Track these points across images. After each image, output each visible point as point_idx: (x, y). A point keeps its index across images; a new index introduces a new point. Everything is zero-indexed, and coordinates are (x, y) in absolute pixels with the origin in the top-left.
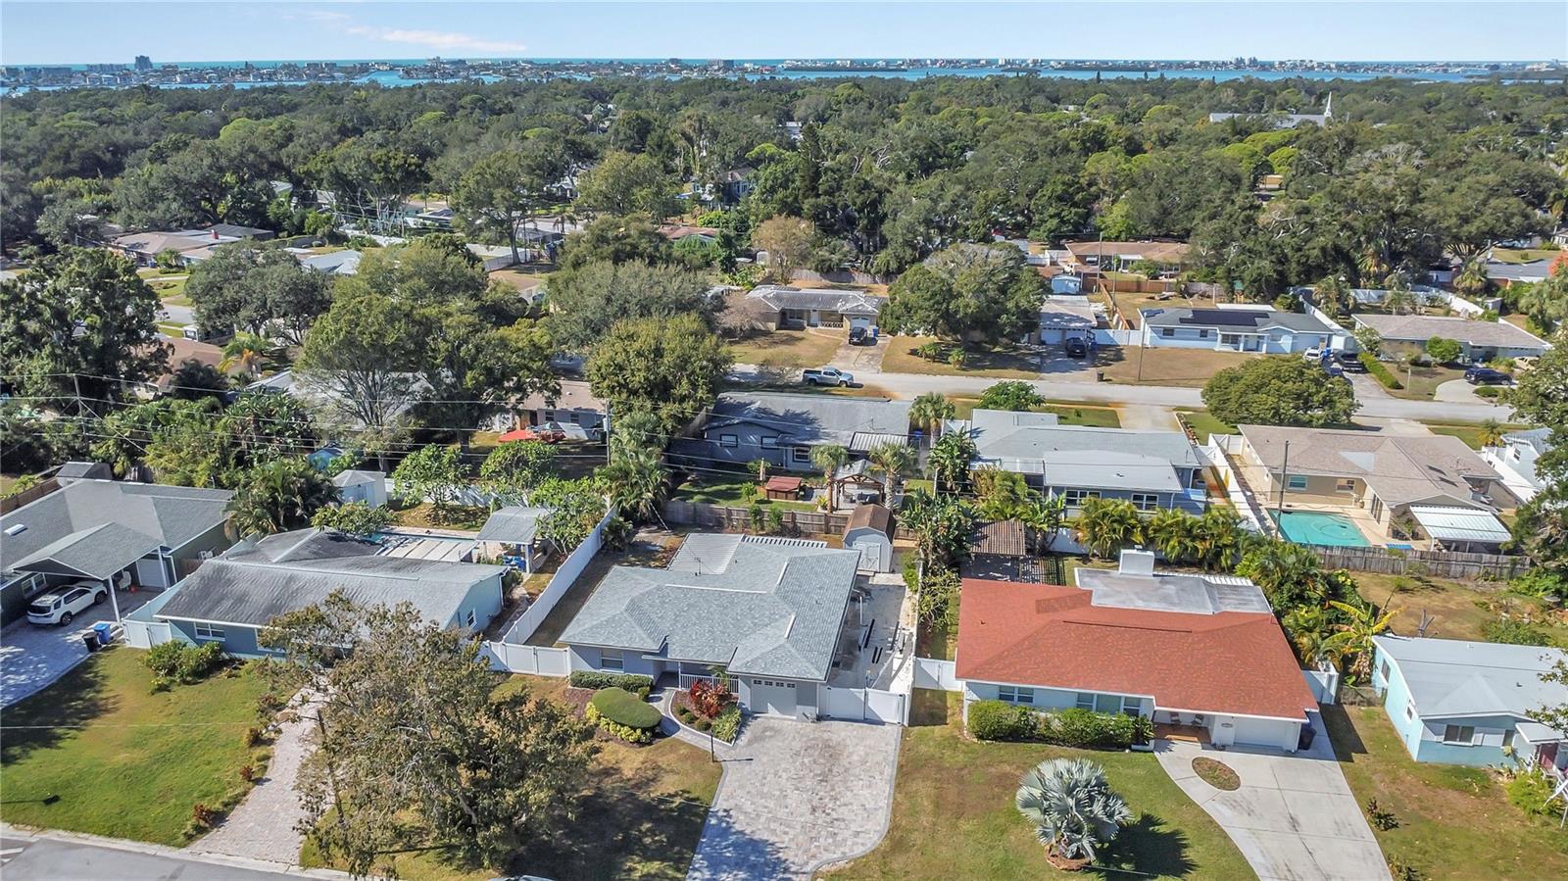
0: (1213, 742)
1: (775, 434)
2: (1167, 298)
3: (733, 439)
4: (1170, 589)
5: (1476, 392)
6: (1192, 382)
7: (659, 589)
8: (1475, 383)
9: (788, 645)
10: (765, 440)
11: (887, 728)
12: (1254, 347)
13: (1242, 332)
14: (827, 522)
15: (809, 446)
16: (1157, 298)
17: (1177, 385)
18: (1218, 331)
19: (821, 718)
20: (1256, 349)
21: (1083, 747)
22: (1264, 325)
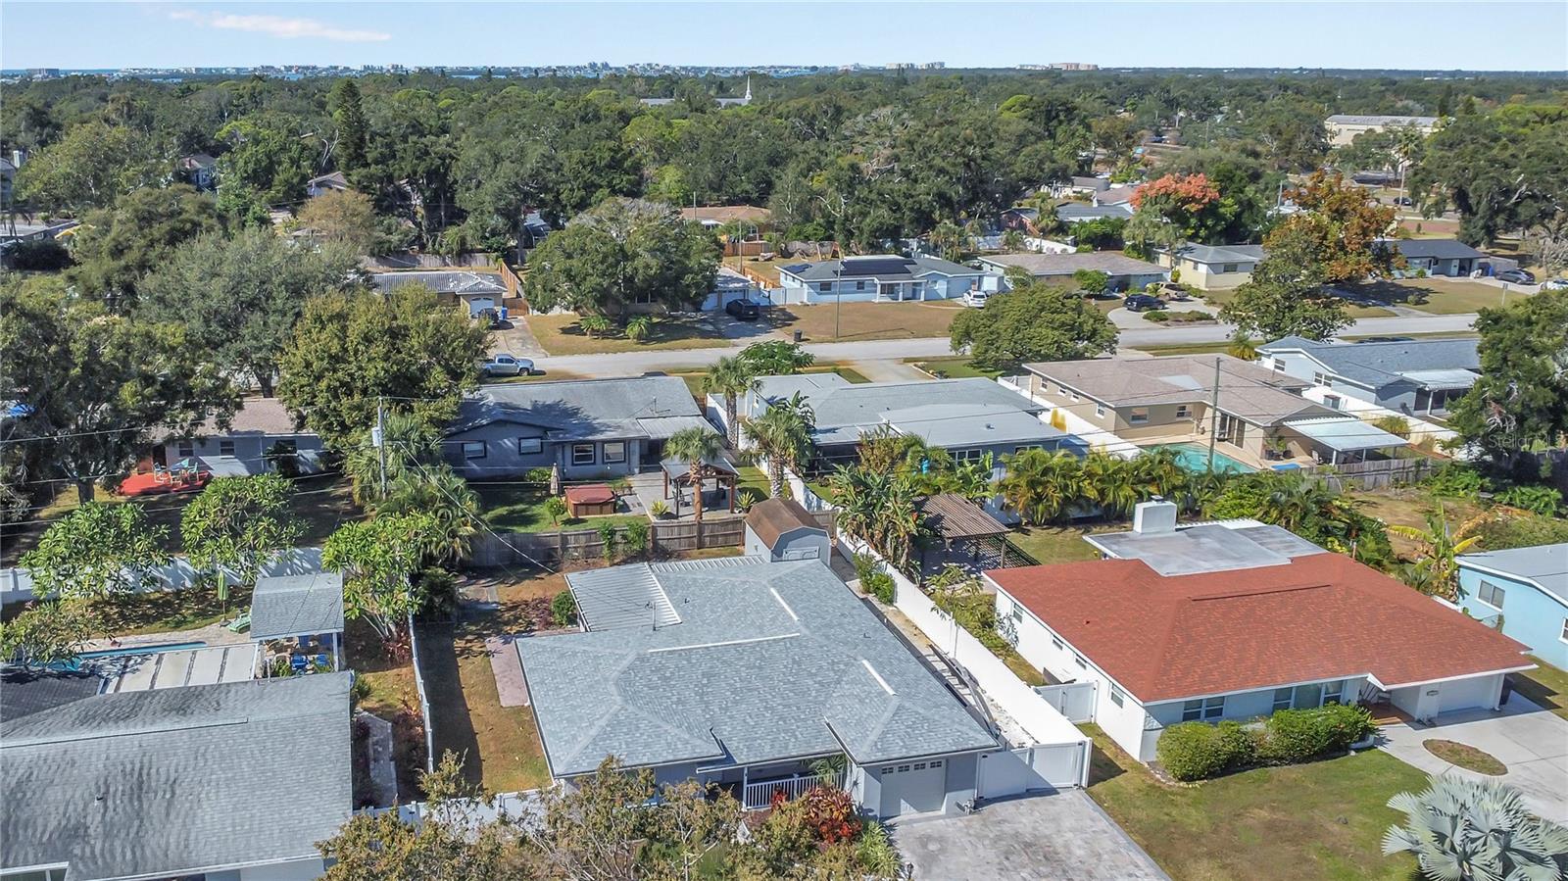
0: (1416, 718)
1: (538, 433)
2: (770, 259)
3: (478, 447)
4: (1210, 544)
5: (1145, 317)
6: (889, 334)
7: (641, 659)
8: (1138, 310)
9: (906, 705)
10: (524, 443)
11: (1064, 795)
12: (910, 296)
13: (901, 280)
14: (700, 533)
15: (593, 442)
16: (760, 259)
17: (879, 338)
18: (876, 281)
19: (979, 803)
20: (914, 297)
21: (1307, 760)
22: (917, 271)
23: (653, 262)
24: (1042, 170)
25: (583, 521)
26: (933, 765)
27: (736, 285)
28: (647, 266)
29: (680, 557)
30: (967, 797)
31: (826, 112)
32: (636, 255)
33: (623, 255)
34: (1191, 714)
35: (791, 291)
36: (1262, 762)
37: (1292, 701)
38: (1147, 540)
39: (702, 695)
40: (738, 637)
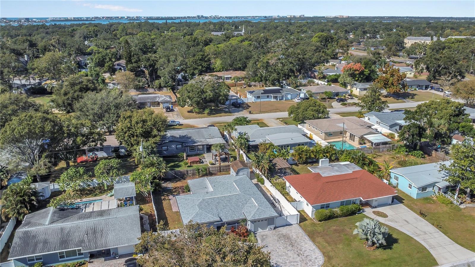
0: (372, 206)
1: (181, 144)
2: (245, 88)
3: (166, 147)
4: (336, 168)
5: (341, 104)
6: (274, 111)
7: (203, 200)
9: (260, 208)
10: (177, 146)
11: (294, 225)
12: (281, 99)
13: (279, 95)
14: (220, 169)
15: (195, 146)
16: (243, 88)
17: (271, 112)
18: (272, 95)
19: (275, 228)
20: (282, 100)
21: (346, 216)
22: (283, 92)
23: (211, 94)
24: (321, 60)
25: (192, 166)
26: (265, 220)
27: (234, 98)
28: (210, 95)
29: (215, 174)
30: (272, 227)
31: (263, 40)
32: (207, 92)
33: (203, 92)
34: (322, 207)
35: (250, 99)
36: (337, 217)
37: (345, 204)
38: (322, 168)
39: (216, 207)
40: (225, 194)
